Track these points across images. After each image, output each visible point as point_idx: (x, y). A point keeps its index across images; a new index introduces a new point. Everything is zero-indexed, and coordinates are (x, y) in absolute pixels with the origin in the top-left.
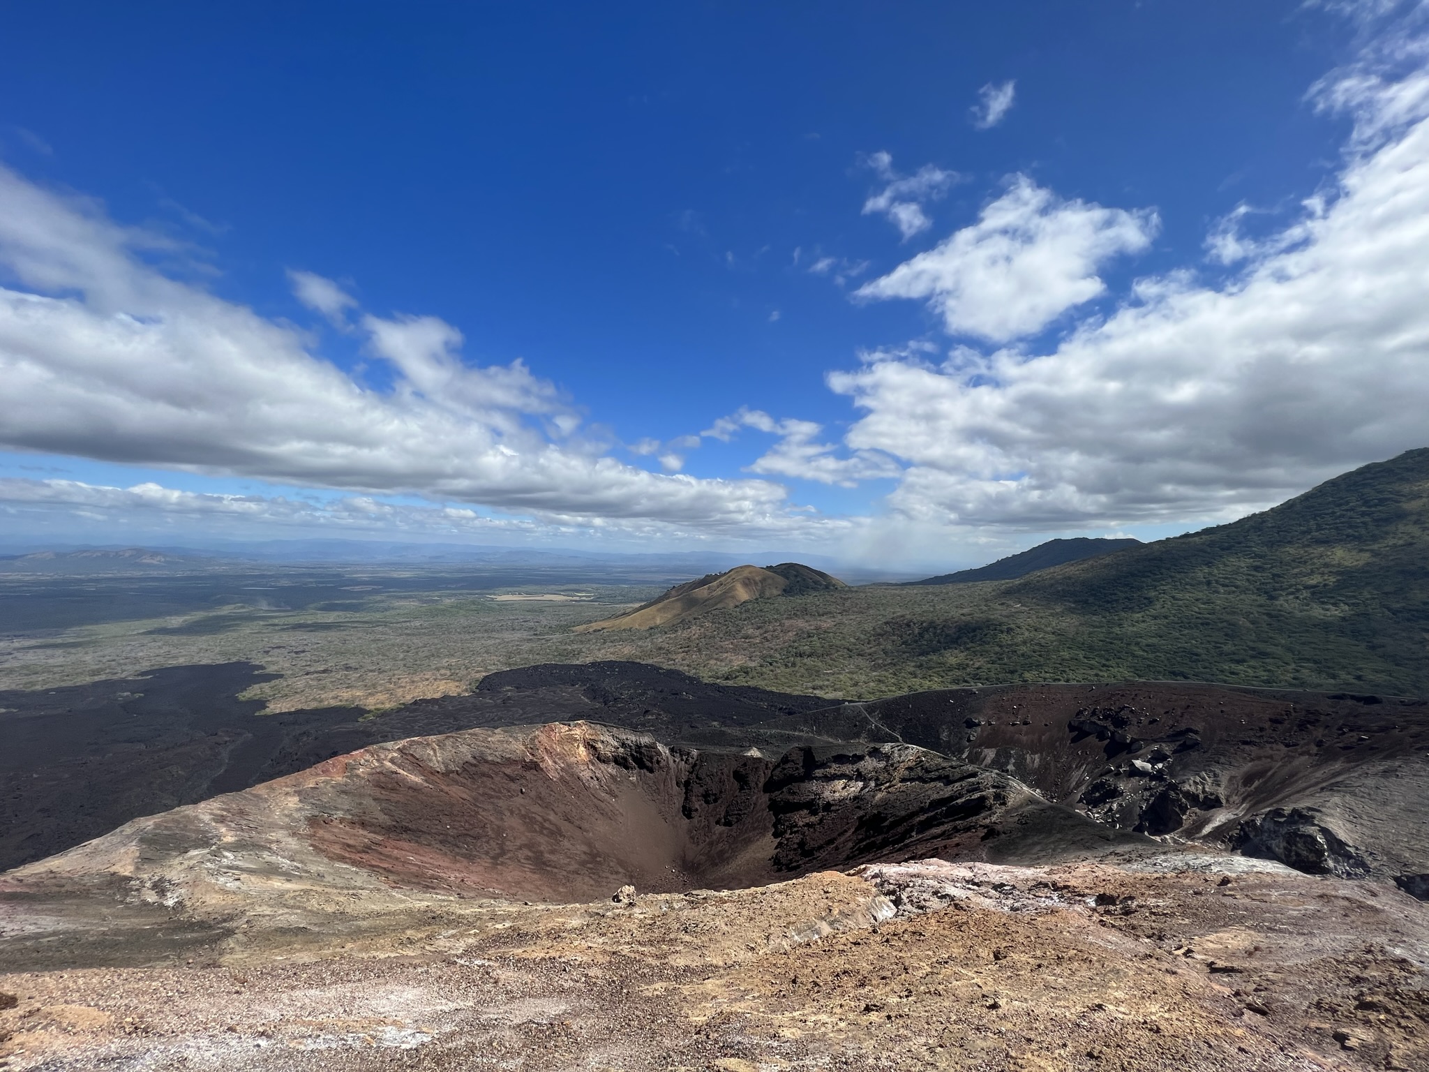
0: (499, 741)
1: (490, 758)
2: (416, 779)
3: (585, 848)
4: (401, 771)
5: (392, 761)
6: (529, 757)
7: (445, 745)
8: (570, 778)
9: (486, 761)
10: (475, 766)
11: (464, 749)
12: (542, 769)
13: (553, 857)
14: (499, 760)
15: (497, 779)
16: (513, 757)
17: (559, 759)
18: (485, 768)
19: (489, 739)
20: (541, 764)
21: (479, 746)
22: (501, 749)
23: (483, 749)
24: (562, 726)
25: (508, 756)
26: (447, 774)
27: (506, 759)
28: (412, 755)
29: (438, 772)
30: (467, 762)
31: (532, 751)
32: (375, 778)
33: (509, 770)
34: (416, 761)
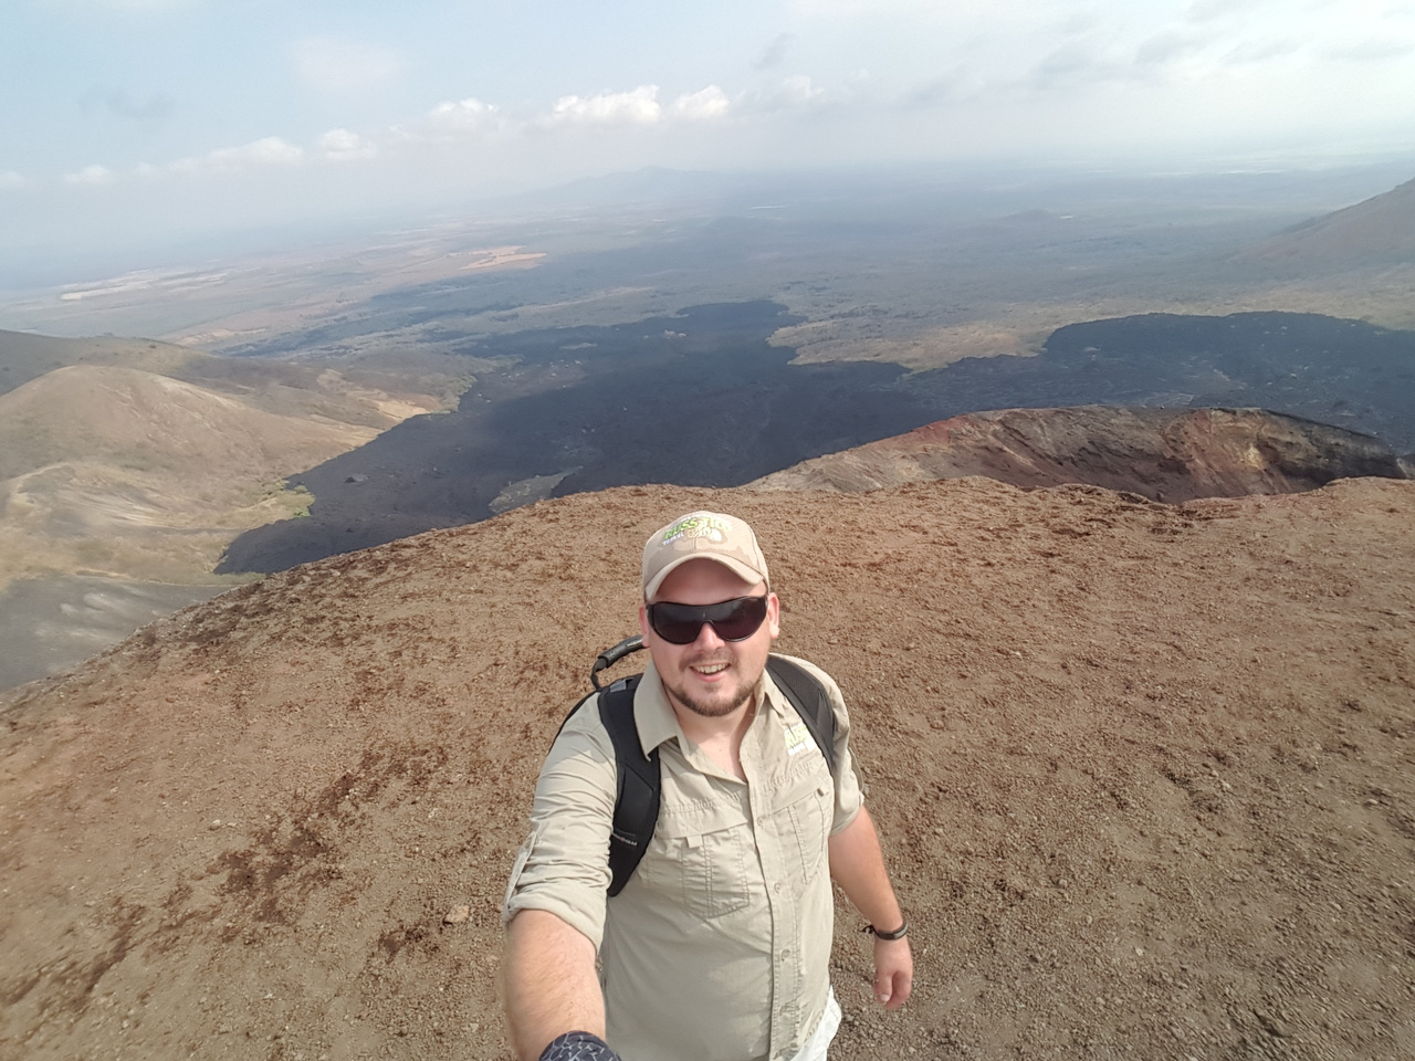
0: (1126, 425)
1: (1114, 447)
2: (1021, 459)
4: (1006, 448)
5: (995, 434)
6: (1170, 453)
7: (1054, 422)
9: (1109, 451)
10: (1093, 453)
11: (1080, 431)
12: (1188, 472)
14: (1127, 452)
16: (1146, 449)
17: (1216, 461)
18: (1106, 459)
19: (1113, 421)
20: (1188, 464)
21: (1098, 429)
22: (1130, 436)
23: (1104, 433)
24: (1221, 413)
25: (1139, 447)
26: (1059, 459)
27: (1137, 450)
28: (1016, 431)
29: (1049, 457)
30: (1084, 448)
31: (1175, 443)
32: (983, 452)
33: (1141, 467)
34: (1022, 439)
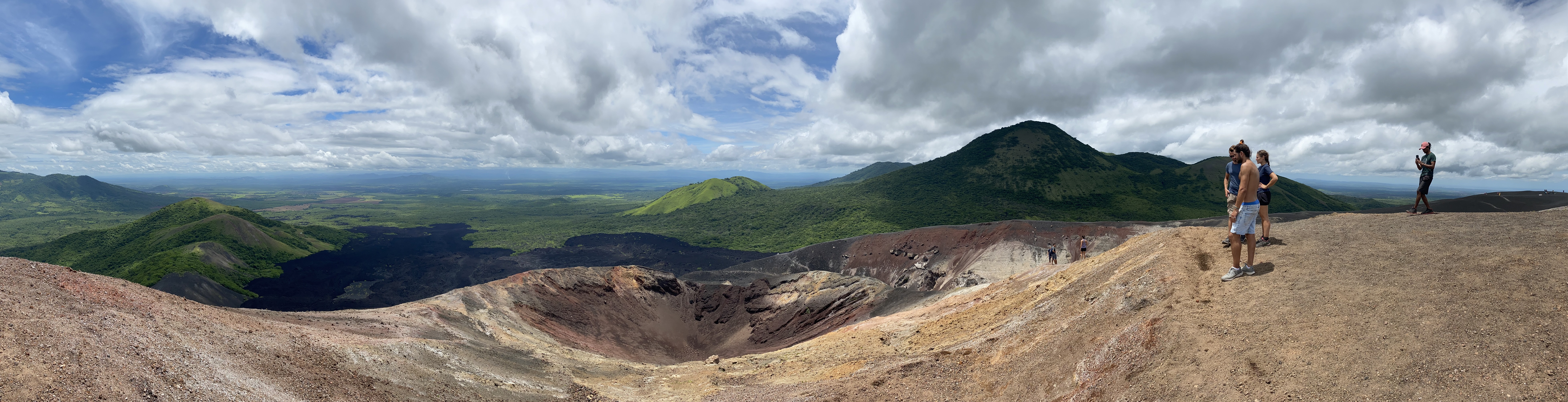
0: (591, 274)
1: (587, 283)
2: (553, 290)
3: (640, 335)
4: (545, 285)
5: (541, 279)
6: (607, 285)
7: (565, 274)
8: (629, 297)
9: (585, 285)
10: (579, 286)
11: (574, 277)
12: (614, 292)
13: (624, 338)
14: (592, 285)
15: (591, 294)
16: (598, 283)
17: (623, 286)
18: (585, 288)
19: (586, 273)
20: (613, 288)
21: (581, 276)
22: (592, 278)
23: (584, 278)
24: (623, 268)
25: (596, 283)
26: (567, 289)
28: (549, 277)
29: (562, 288)
30: (576, 284)
31: (608, 281)
32: (536, 287)
33: (597, 290)
34: (552, 281)
